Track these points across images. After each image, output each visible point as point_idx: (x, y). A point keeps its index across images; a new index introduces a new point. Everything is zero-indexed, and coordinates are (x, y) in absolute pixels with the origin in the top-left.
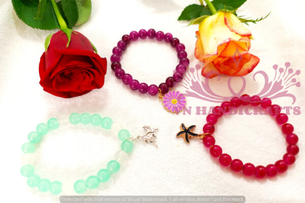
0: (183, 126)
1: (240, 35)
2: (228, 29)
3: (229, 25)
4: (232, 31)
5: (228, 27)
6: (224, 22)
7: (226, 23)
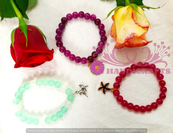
0: (102, 83)
1: (141, 27)
2: (134, 22)
3: (135, 19)
4: (136, 24)
5: (134, 20)
6: (131, 16)
7: (133, 17)
